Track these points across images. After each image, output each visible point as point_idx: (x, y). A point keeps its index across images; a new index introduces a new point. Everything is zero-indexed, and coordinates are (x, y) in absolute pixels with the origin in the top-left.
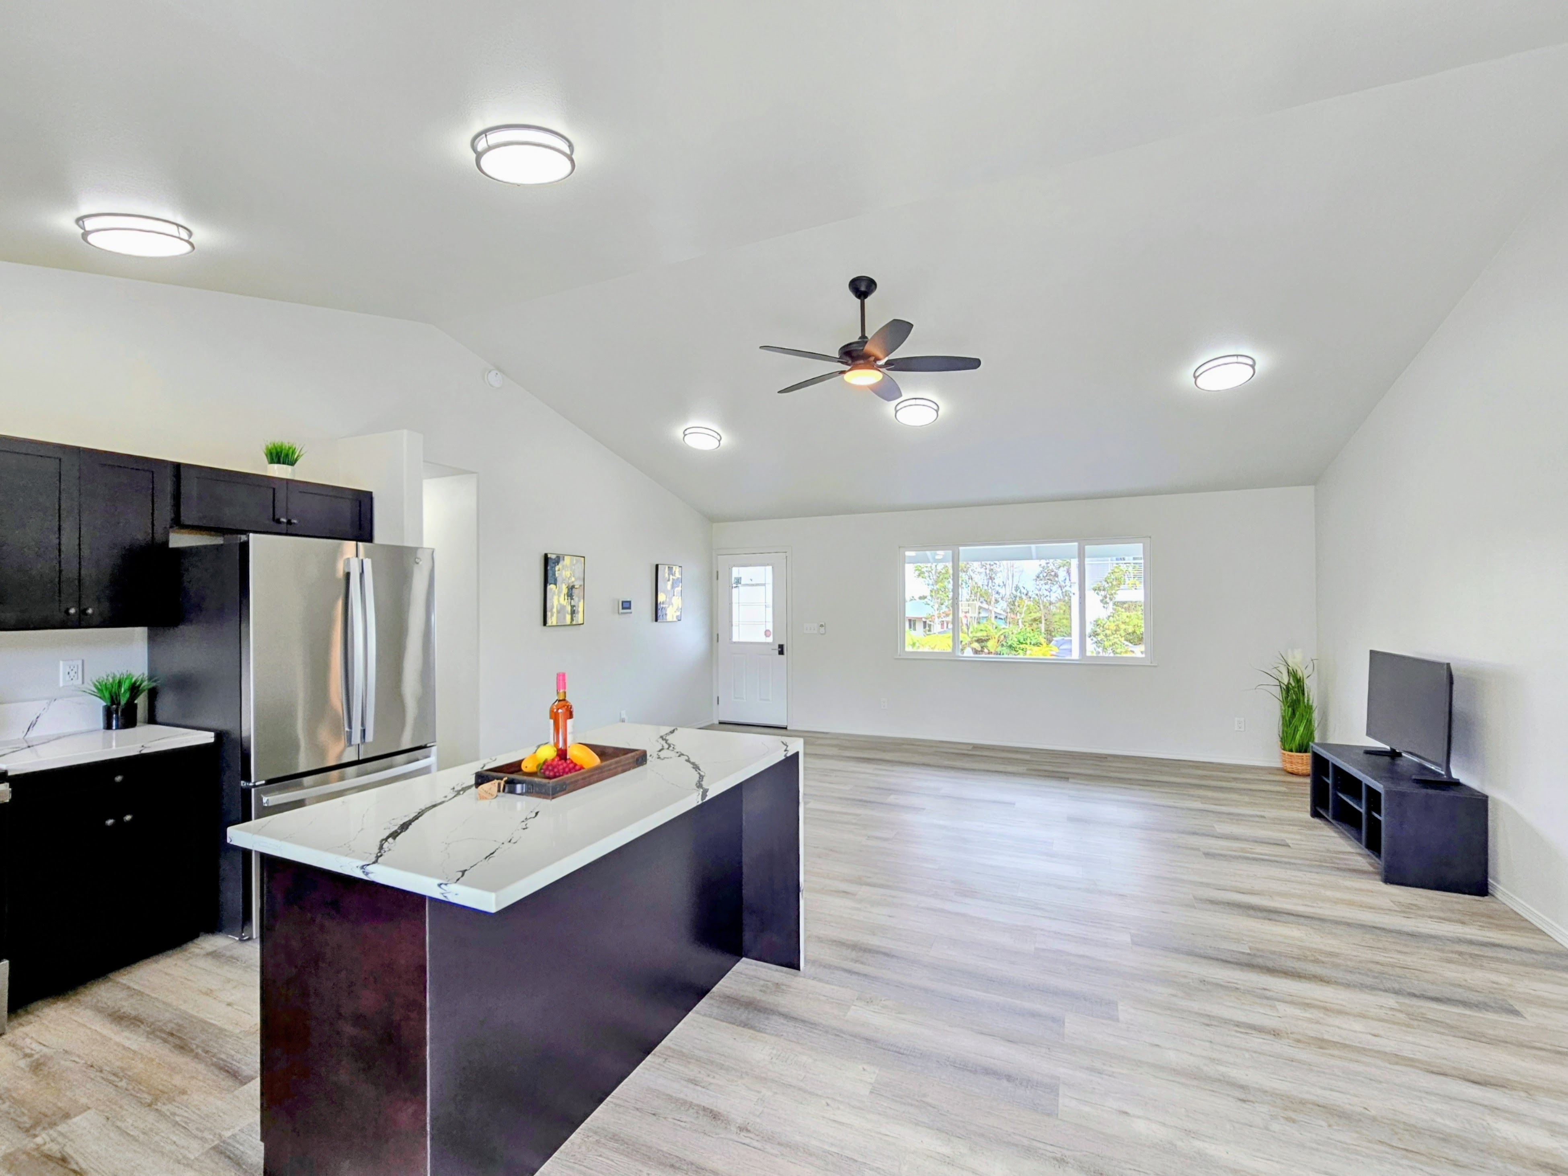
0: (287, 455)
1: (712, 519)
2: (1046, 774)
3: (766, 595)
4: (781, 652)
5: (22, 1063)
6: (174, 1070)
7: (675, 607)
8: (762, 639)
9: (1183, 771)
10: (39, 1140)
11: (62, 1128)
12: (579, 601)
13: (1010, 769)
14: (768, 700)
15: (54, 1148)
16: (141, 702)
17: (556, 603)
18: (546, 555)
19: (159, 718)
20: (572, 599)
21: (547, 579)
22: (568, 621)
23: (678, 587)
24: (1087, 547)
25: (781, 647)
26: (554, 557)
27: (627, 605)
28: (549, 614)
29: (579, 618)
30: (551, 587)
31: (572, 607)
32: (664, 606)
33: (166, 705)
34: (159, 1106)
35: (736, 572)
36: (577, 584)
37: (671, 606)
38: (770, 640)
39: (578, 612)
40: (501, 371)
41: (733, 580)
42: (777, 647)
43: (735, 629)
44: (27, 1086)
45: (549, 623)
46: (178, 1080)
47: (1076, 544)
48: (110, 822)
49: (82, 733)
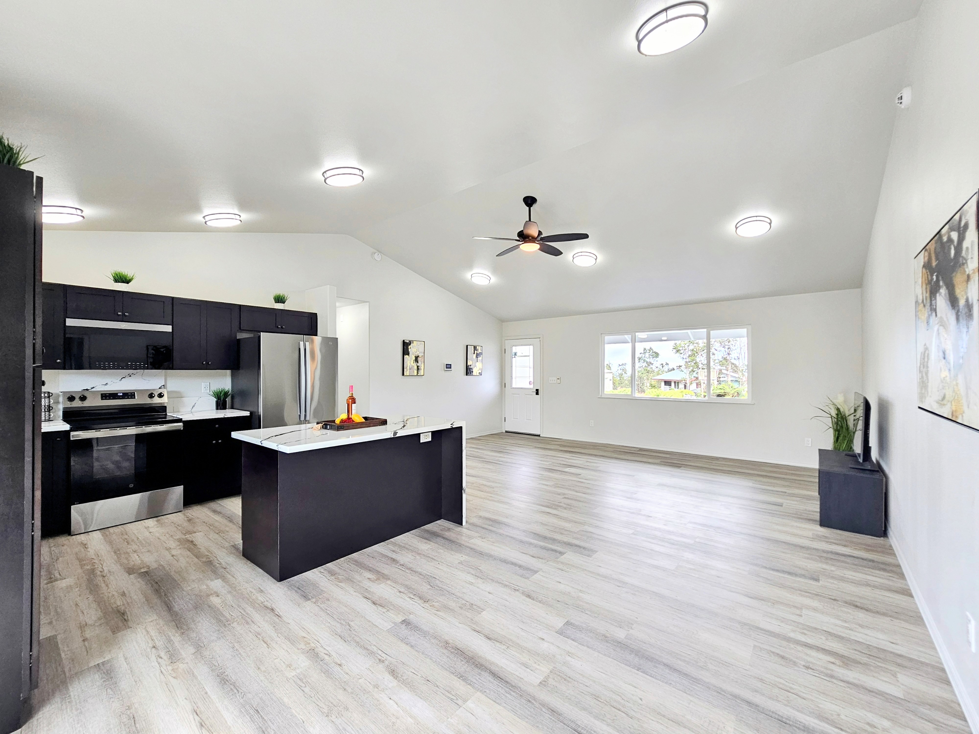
0: (281, 299)
1: (502, 321)
2: (669, 464)
3: (530, 361)
4: (537, 393)
5: (186, 519)
6: (226, 526)
7: (478, 368)
8: (528, 386)
9: (763, 468)
10: (186, 537)
11: (193, 535)
12: (422, 364)
13: (650, 460)
14: (531, 420)
15: (190, 539)
16: (228, 400)
17: (409, 365)
18: (404, 341)
19: (235, 407)
20: (418, 362)
21: (405, 351)
22: (416, 374)
23: (480, 357)
24: (712, 332)
25: (537, 390)
26: (408, 341)
27: (449, 366)
28: (405, 370)
29: (421, 372)
30: (406, 356)
31: (418, 367)
32: (471, 367)
33: (237, 401)
34: (220, 534)
35: (514, 349)
36: (420, 355)
37: (475, 368)
38: (532, 386)
39: (421, 369)
40: (380, 252)
41: (514, 354)
42: (535, 391)
43: (514, 380)
44: (186, 524)
45: (405, 374)
46: (227, 529)
47: (705, 330)
48: (214, 442)
49: (208, 410)
